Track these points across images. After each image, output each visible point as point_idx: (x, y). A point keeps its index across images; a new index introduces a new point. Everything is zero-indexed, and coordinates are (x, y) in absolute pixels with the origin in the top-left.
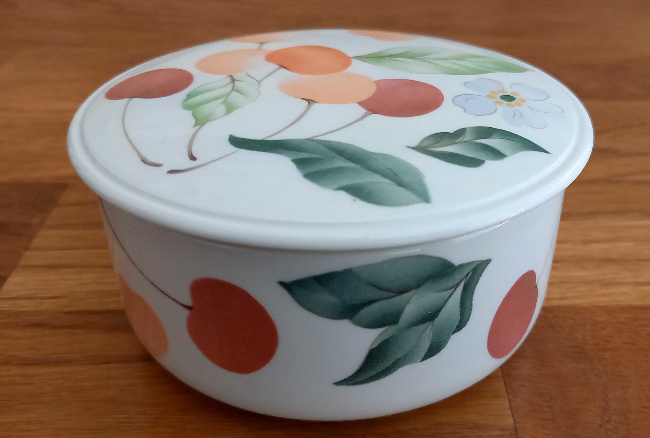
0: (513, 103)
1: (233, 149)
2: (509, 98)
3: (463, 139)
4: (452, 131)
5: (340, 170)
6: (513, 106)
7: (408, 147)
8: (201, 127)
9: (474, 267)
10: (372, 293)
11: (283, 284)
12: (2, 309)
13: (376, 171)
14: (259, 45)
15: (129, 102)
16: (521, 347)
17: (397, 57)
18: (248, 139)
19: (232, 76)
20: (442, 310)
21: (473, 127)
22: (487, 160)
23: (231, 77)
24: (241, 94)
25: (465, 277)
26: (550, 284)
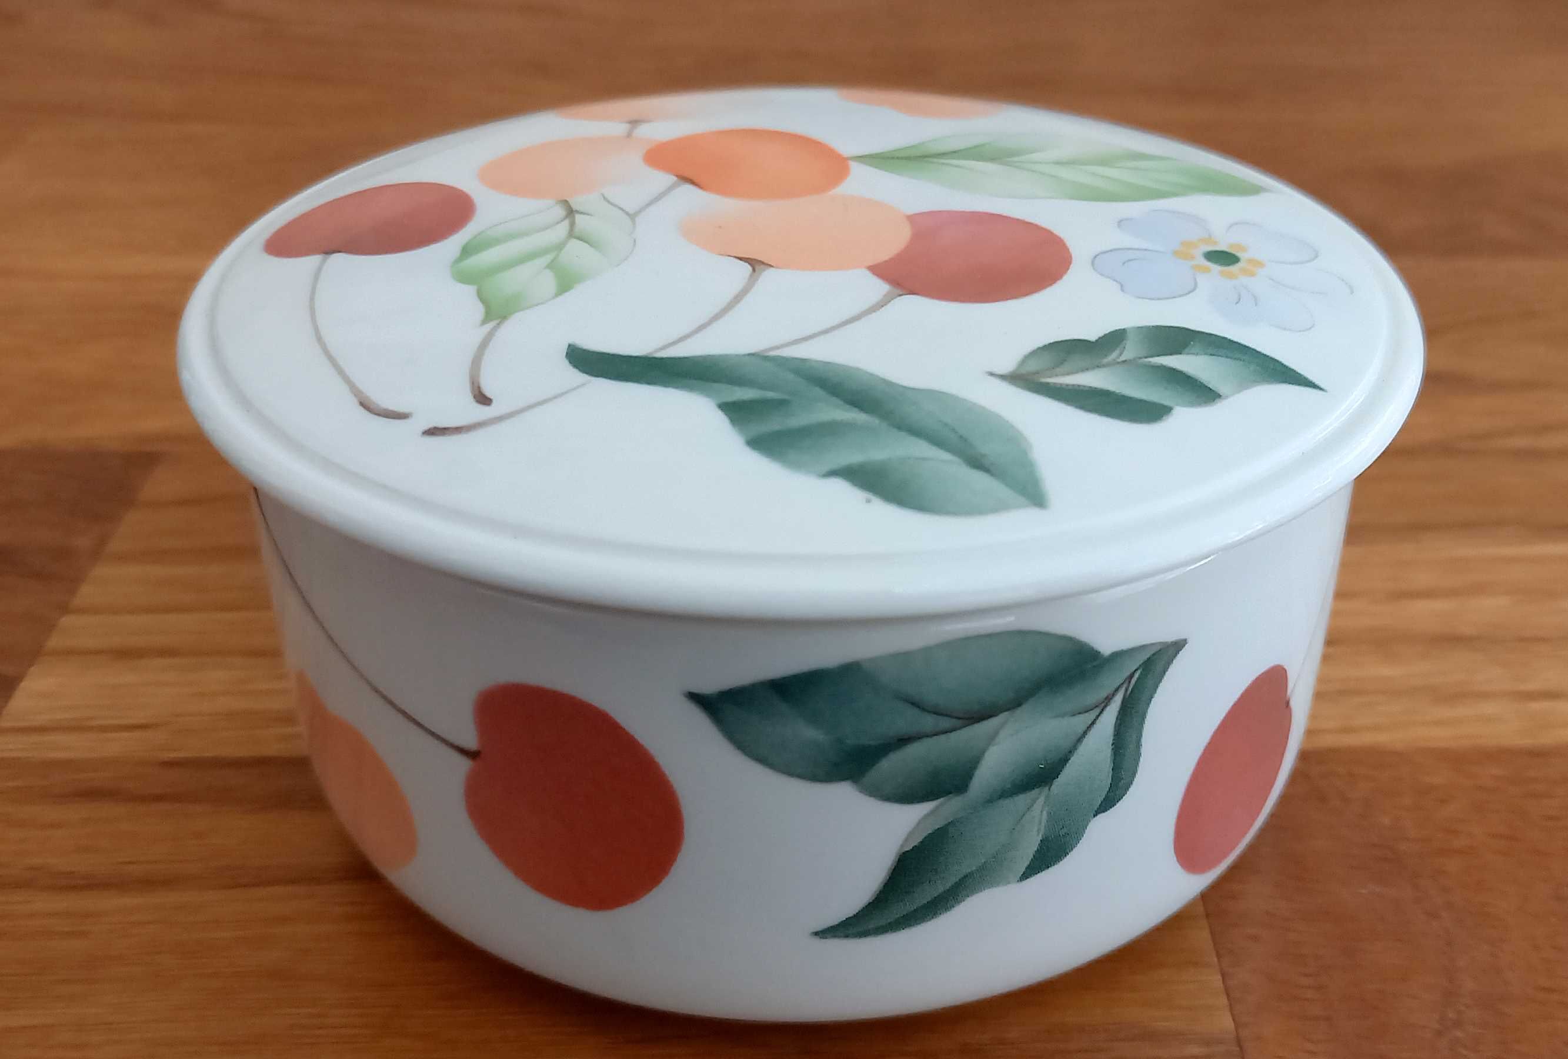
0: (1234, 269)
1: (578, 377)
2: (1224, 258)
3: (1120, 355)
4: (1093, 338)
5: (830, 430)
6: (1231, 276)
7: (992, 374)
8: (498, 324)
9: (1145, 658)
10: (906, 720)
11: (698, 699)
12: (6, 755)
13: (916, 431)
14: (628, 126)
15: (324, 261)
16: (1252, 848)
17: (959, 158)
18: (613, 355)
19: (566, 201)
20: (1070, 759)
21: (1142, 327)
22: (1177, 405)
23: (565, 203)
24: (591, 245)
25: (1124, 682)
26: (1320, 696)
